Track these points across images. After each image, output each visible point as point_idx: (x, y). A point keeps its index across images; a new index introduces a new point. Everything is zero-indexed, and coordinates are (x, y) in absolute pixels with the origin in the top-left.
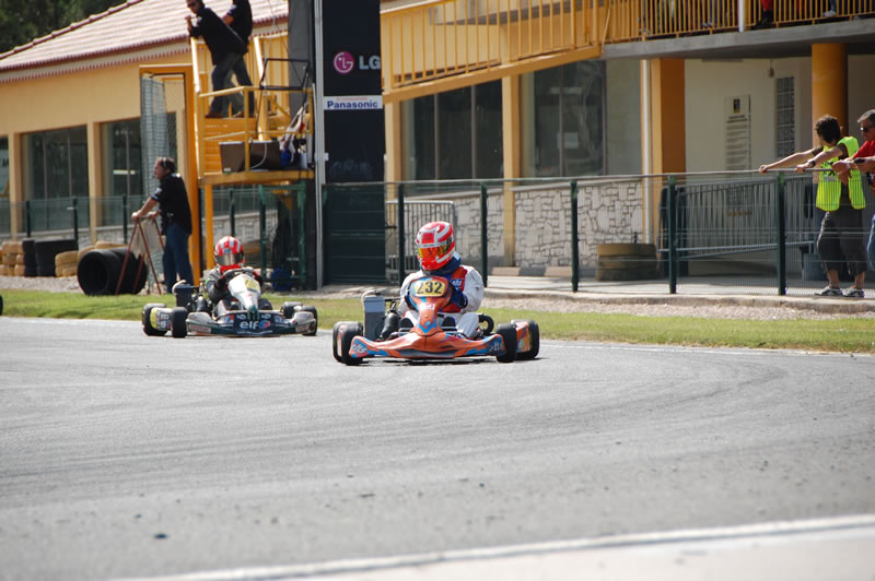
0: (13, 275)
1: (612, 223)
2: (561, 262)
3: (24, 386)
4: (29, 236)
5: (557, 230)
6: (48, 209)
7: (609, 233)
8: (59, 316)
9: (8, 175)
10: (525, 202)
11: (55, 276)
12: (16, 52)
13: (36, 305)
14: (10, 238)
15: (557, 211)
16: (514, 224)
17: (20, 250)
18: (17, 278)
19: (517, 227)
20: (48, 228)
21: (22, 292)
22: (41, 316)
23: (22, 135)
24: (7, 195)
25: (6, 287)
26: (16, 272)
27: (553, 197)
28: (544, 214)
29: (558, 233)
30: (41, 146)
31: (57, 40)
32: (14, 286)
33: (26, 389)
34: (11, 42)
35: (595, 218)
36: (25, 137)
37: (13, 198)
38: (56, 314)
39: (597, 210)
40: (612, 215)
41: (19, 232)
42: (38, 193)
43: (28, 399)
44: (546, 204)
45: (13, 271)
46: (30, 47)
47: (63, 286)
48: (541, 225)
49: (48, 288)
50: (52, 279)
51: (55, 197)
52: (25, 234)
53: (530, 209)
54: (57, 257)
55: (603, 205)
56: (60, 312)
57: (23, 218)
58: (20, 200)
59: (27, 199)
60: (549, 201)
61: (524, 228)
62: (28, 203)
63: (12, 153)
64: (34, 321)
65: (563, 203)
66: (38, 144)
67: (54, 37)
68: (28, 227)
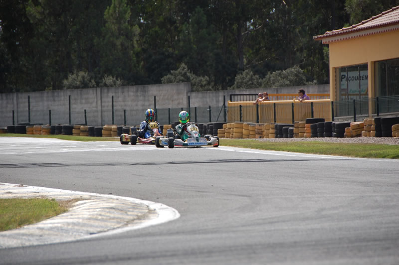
0: (370, 136)
3: (374, 195)
4: (378, 115)
6: (388, 101)
8: (393, 158)
9: (367, 84)
11: (391, 136)
12: (373, 19)
13: (381, 152)
14: (368, 117)
17: (373, 123)
18: (372, 138)
20: (388, 112)
21: (374, 144)
22: (384, 158)
23: (375, 62)
24: (367, 94)
25: (365, 142)
26: (371, 135)
30: (385, 68)
31: (395, 12)
32: (370, 142)
33: (375, 196)
34: (370, 14)
36: (377, 63)
37: (370, 96)
38: (391, 156)
41: (372, 113)
42: (383, 92)
43: (376, 201)
45: (370, 134)
46: (381, 16)
47: (396, 142)
49: (388, 143)
50: (390, 138)
51: (391, 95)
52: (376, 114)
54: (393, 126)
56: (394, 156)
57: (375, 106)
58: (374, 96)
59: (377, 96)
62: (378, 98)
63: (369, 72)
64: (380, 160)
66: (383, 67)
67: (393, 10)
68: (377, 110)
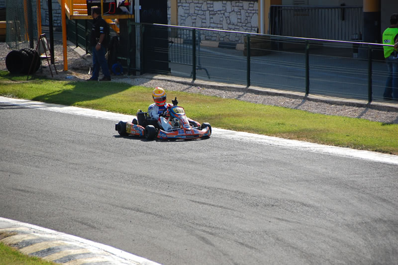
1: (239, 21)
2: (207, 37)
5: (204, 21)
7: (237, 25)
10: (184, 5)
15: (205, 11)
16: (177, 15)
19: (179, 17)
27: (202, 4)
28: (196, 12)
29: (205, 23)
35: (229, 17)
39: (230, 13)
40: (239, 17)
44: (197, 7)
48: (195, 17)
53: (188, 8)
55: (234, 11)
60: (200, 5)
61: (184, 18)
65: (208, 7)
